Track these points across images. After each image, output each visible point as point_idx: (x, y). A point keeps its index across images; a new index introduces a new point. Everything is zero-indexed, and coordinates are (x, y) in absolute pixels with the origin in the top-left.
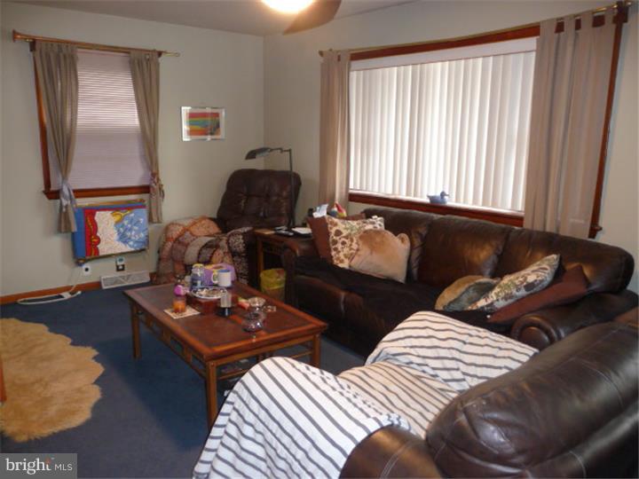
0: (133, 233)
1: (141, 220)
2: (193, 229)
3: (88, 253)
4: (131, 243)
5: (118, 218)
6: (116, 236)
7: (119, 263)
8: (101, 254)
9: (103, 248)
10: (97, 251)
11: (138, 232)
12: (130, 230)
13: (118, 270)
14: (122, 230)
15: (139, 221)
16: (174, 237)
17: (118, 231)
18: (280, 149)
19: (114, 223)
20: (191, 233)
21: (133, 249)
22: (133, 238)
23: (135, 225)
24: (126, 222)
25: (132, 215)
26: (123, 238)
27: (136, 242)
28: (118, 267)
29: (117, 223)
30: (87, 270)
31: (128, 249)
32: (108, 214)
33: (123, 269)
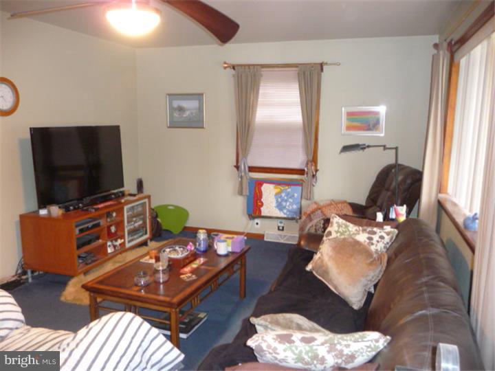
0: (288, 204)
1: (296, 195)
2: (324, 210)
3: (254, 211)
4: (285, 211)
5: (278, 190)
6: (274, 204)
7: (279, 225)
8: (262, 214)
9: (265, 211)
10: (260, 211)
11: (292, 204)
12: (286, 201)
13: (279, 229)
14: (279, 200)
15: (293, 196)
16: (308, 212)
17: (277, 200)
18: (384, 146)
19: (274, 194)
20: (322, 212)
21: (285, 216)
22: (287, 207)
23: (290, 198)
24: (283, 195)
25: (289, 190)
26: (280, 206)
27: (289, 211)
28: (279, 227)
29: (277, 194)
30: (257, 224)
31: (281, 215)
32: (272, 186)
33: (283, 230)
